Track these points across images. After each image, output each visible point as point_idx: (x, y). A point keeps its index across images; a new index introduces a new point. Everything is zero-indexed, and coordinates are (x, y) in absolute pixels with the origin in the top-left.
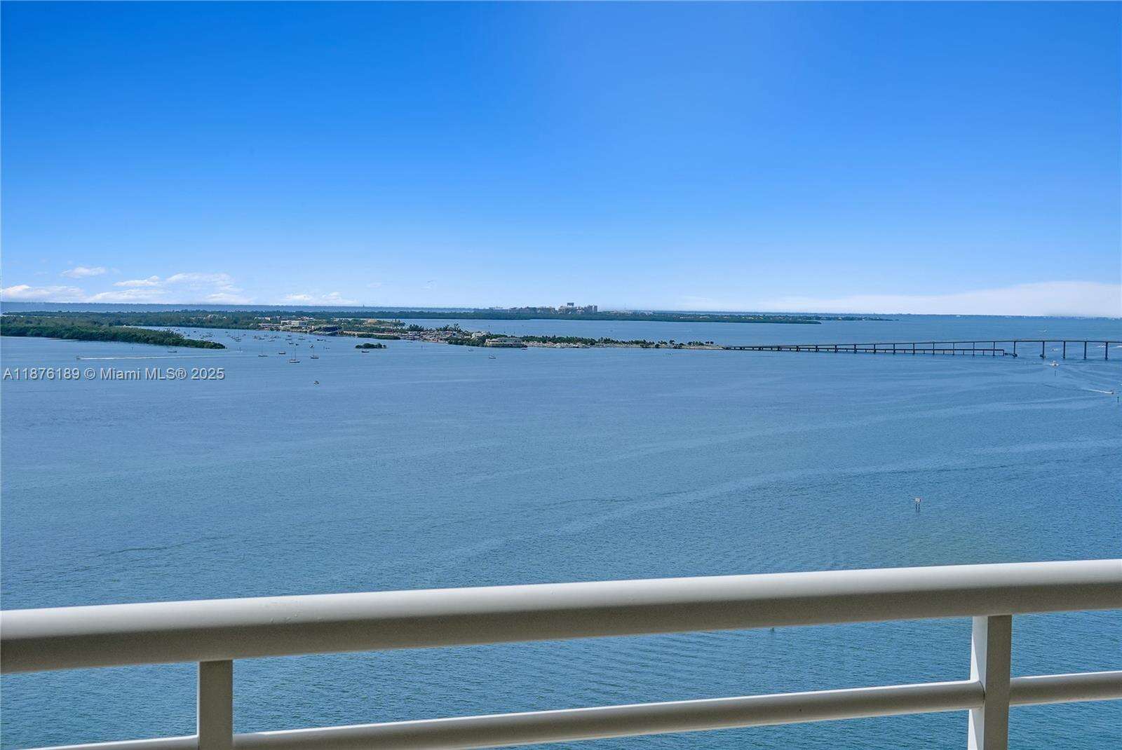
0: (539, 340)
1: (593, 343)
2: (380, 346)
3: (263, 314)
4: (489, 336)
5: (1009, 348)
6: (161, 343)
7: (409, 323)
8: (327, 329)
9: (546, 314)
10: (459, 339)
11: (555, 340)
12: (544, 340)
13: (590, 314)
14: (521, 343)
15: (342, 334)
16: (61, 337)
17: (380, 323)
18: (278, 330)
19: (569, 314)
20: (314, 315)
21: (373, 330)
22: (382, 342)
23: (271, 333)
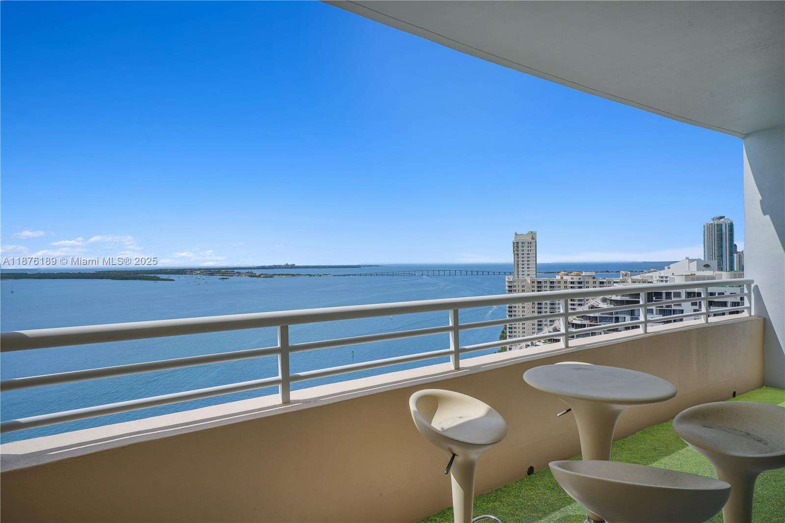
0: (278, 275)
1: (294, 275)
2: (227, 278)
3: (187, 269)
4: (262, 274)
5: (413, 273)
6: (152, 280)
7: (236, 271)
8: (209, 274)
9: (280, 267)
10: (252, 276)
11: (283, 275)
12: (279, 275)
13: (293, 267)
14: (271, 276)
15: (214, 275)
16: (116, 279)
17: (227, 271)
18: (192, 274)
19: (287, 267)
20: (204, 269)
21: (224, 273)
22: (228, 277)
23: (190, 275)
